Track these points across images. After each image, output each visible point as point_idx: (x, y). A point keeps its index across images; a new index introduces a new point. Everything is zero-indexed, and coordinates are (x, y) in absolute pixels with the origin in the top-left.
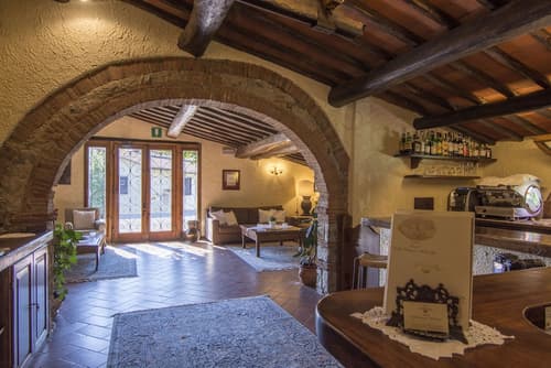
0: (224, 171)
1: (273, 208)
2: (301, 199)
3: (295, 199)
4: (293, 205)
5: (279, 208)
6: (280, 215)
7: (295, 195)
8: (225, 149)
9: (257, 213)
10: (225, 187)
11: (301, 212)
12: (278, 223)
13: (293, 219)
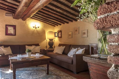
0: (6, 25)
1: (34, 45)
2: (48, 40)
3: (46, 40)
4: (45, 43)
5: (37, 45)
6: (38, 49)
7: (45, 39)
8: (6, 13)
9: (25, 47)
10: (7, 34)
11: (48, 46)
12: (32, 53)
13: (44, 50)
